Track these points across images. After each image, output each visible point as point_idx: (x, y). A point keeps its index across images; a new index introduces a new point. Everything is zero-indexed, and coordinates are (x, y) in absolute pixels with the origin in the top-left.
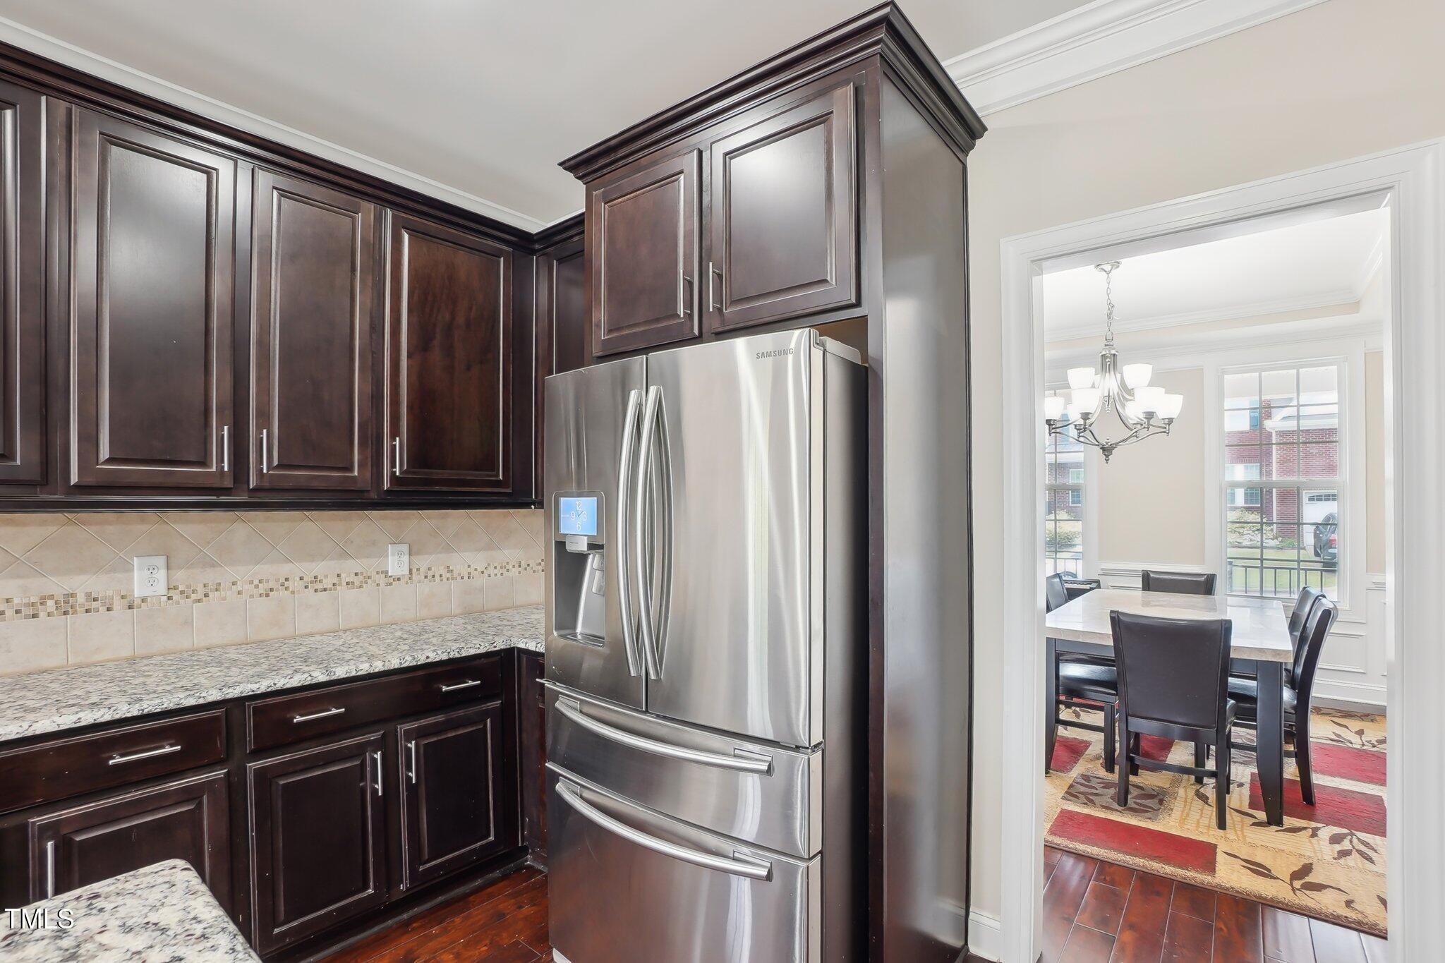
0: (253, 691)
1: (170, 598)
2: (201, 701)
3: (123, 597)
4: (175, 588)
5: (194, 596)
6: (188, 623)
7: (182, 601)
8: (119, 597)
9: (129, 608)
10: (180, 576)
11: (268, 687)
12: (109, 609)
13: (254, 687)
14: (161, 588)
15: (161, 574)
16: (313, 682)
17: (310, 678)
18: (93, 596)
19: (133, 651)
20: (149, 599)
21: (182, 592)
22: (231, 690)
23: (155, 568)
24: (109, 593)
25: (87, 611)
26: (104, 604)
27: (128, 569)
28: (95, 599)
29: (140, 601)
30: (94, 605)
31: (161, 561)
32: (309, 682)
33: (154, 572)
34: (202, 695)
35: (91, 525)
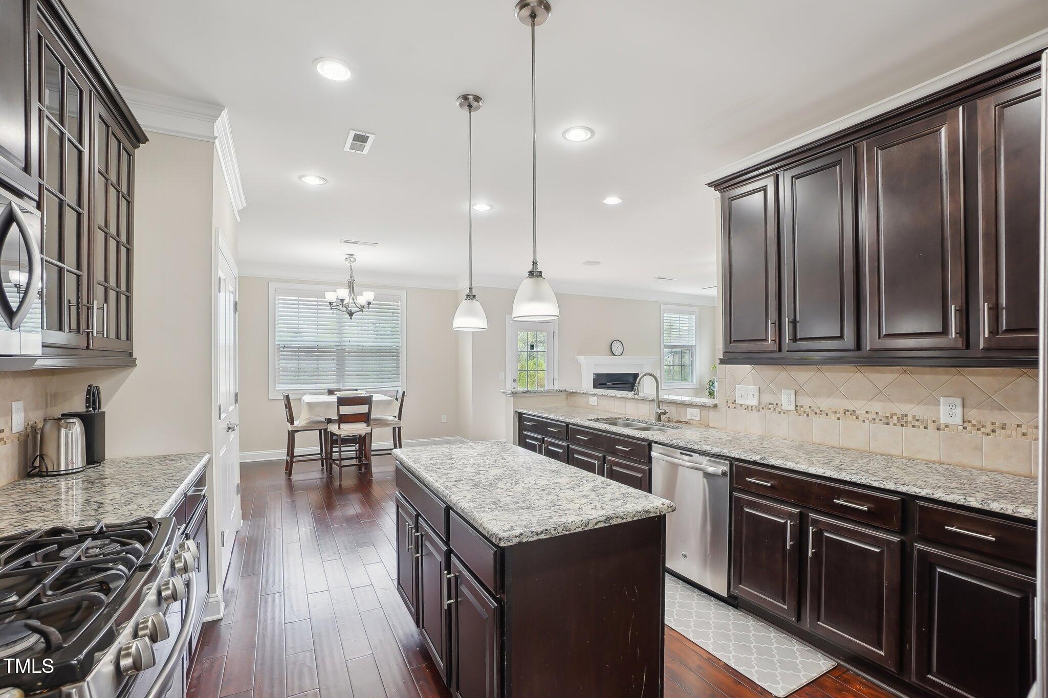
0: (916, 493)
1: (965, 428)
2: (882, 486)
3: (933, 422)
4: (969, 421)
5: (983, 430)
6: (979, 448)
7: (974, 432)
8: (931, 422)
9: (937, 430)
10: (973, 414)
11: (927, 494)
12: (925, 428)
13: (918, 490)
14: (958, 420)
15: (959, 410)
16: (966, 504)
17: (964, 500)
18: (917, 418)
19: (939, 458)
20: (950, 426)
21: (974, 425)
22: (901, 487)
23: (954, 405)
24: (926, 418)
25: (913, 426)
26: (922, 424)
27: (937, 404)
28: (918, 420)
29: (944, 426)
30: (917, 423)
31: (958, 401)
32: (962, 503)
33: (954, 407)
34: (883, 483)
35: (915, 374)
